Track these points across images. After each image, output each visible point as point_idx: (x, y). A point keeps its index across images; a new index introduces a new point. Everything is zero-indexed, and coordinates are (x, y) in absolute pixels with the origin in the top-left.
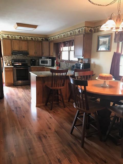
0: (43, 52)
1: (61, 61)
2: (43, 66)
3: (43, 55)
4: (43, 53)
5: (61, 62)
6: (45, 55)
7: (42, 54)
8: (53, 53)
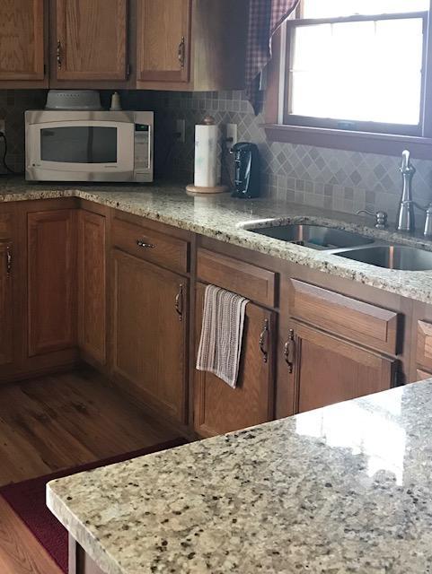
0: (59, 38)
1: (274, 134)
2: (69, 193)
3: (60, 73)
4: (63, 53)
5: (277, 148)
6: (76, 67)
7: (53, 55)
8: (185, 52)
